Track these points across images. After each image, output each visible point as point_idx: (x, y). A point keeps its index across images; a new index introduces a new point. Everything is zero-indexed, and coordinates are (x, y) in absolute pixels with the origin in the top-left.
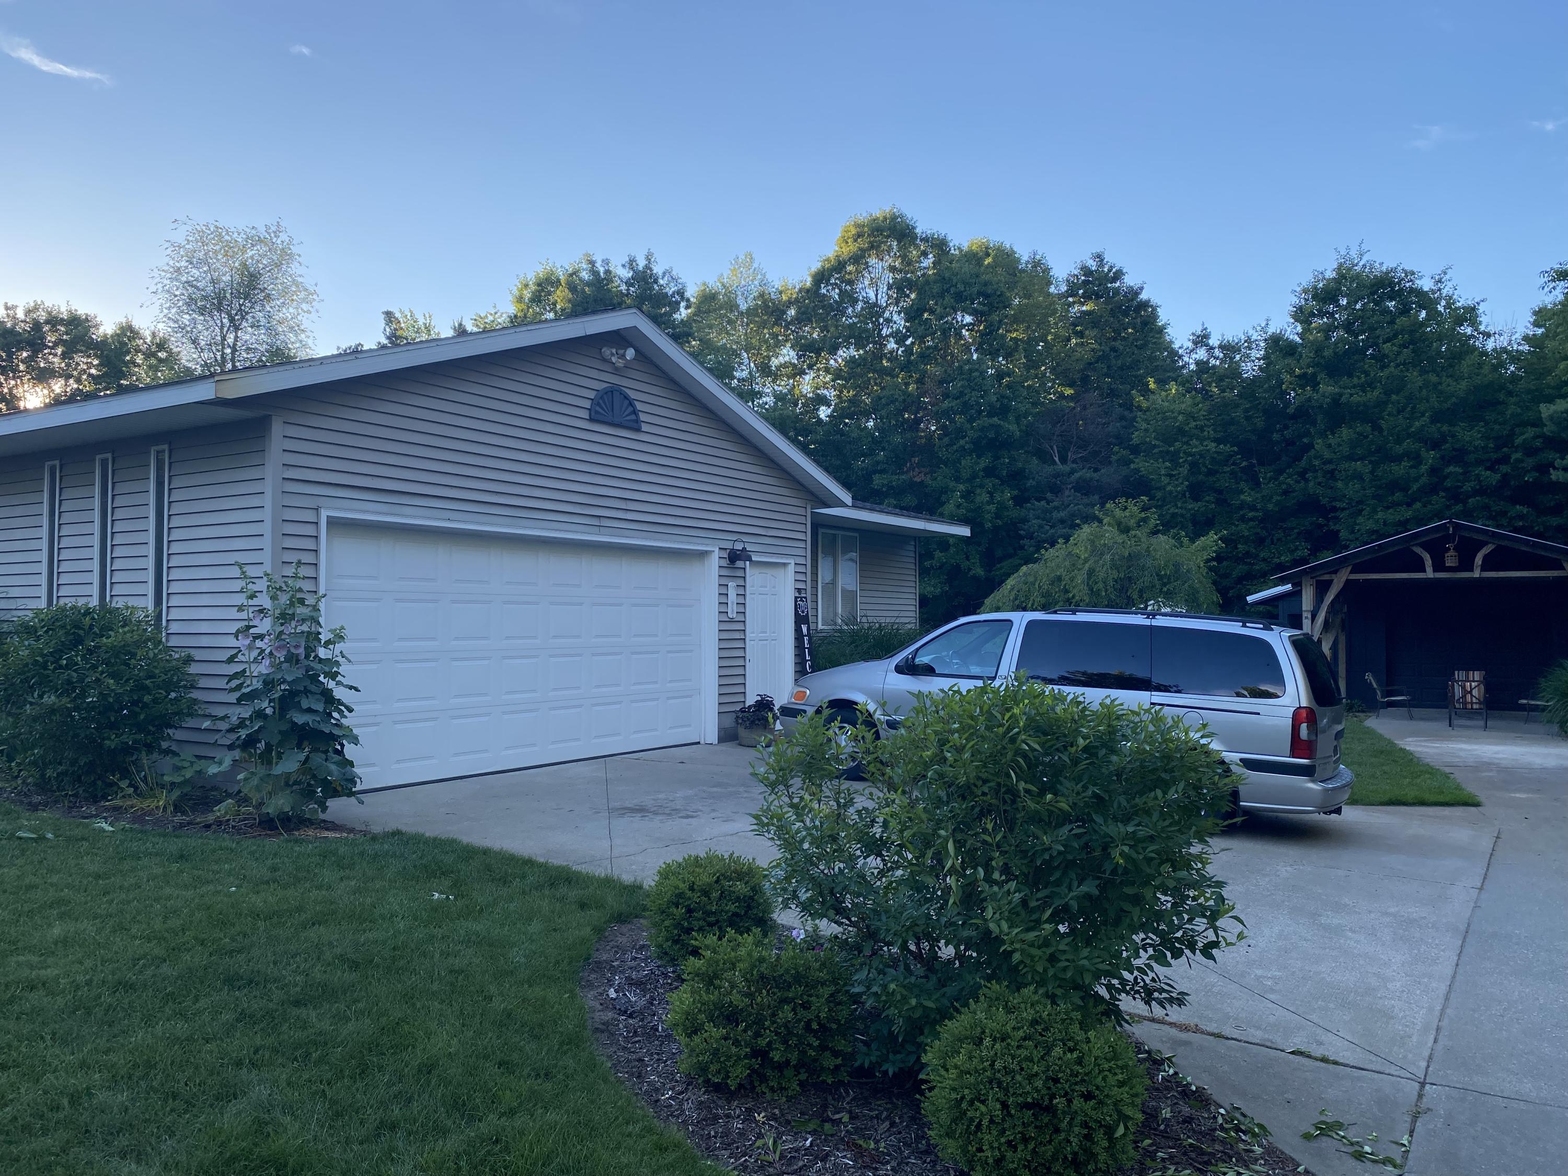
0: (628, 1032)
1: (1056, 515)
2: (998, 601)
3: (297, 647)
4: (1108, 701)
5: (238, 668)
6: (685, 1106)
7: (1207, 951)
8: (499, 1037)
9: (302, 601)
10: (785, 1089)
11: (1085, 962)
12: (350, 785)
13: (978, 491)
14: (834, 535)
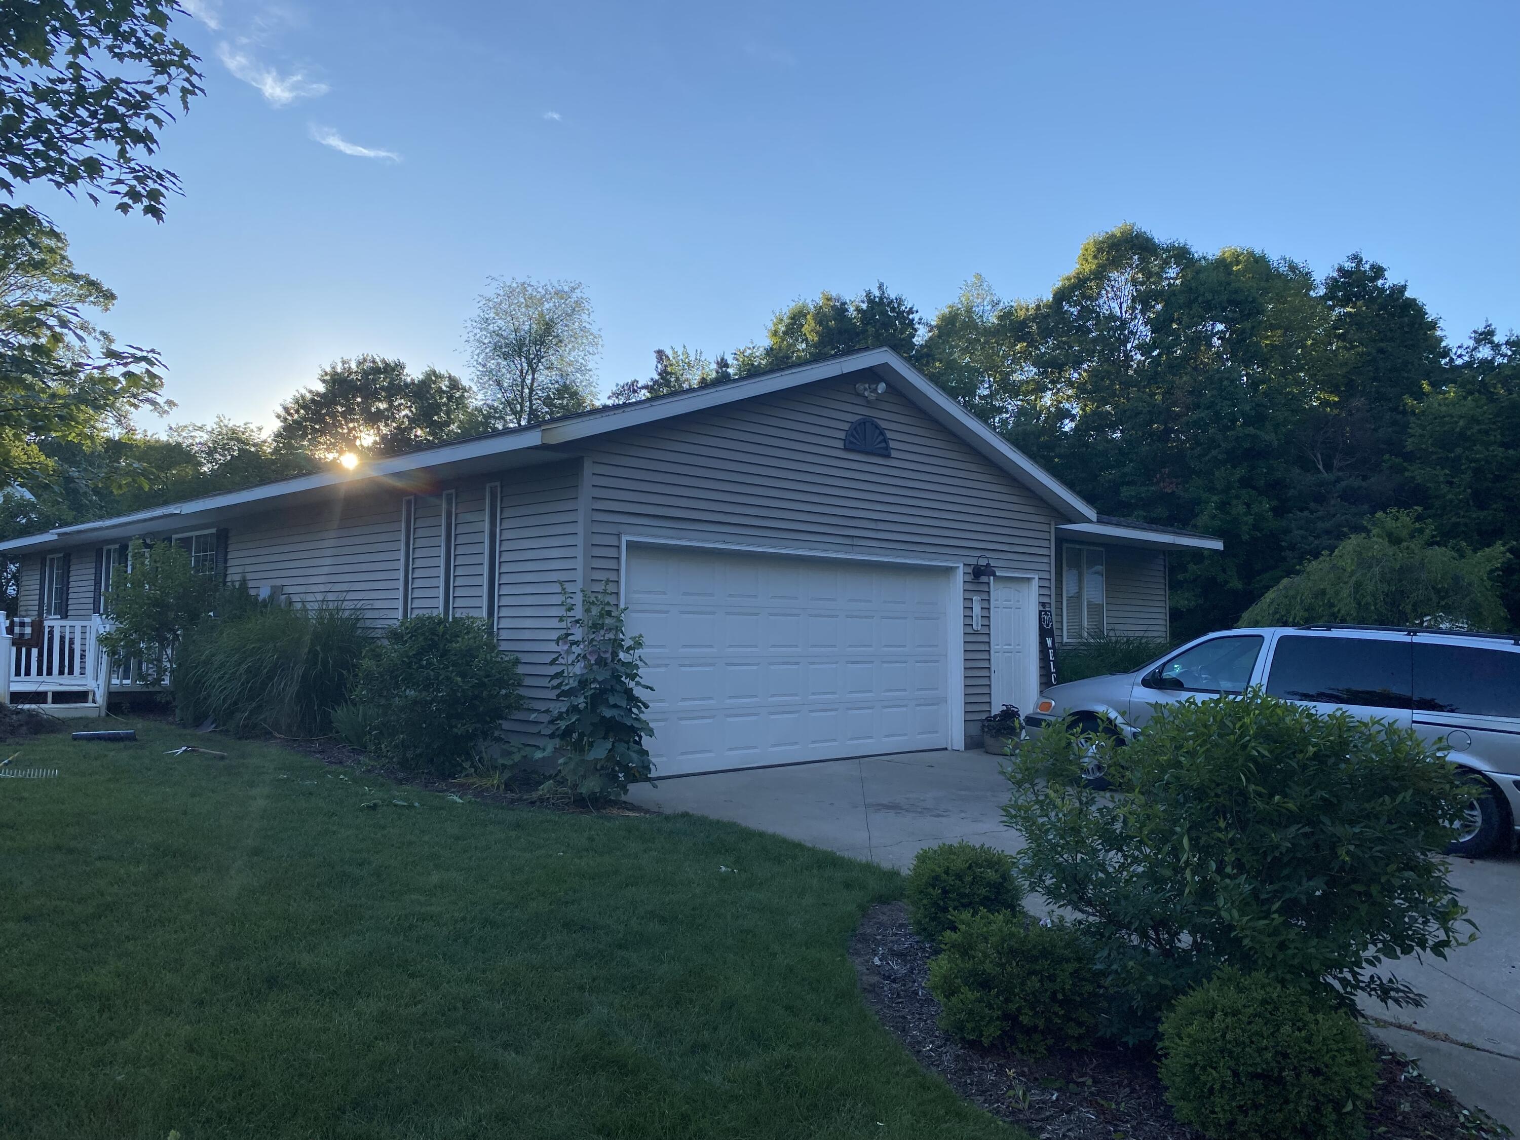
0: (892, 994)
1: (1320, 525)
2: (1257, 614)
3: (606, 652)
4: (1338, 714)
5: (558, 669)
6: (944, 1058)
7: (1439, 948)
8: (783, 987)
9: (609, 613)
10: (1034, 1052)
11: (1313, 950)
12: (645, 772)
13: (1234, 502)
14: (1080, 550)
